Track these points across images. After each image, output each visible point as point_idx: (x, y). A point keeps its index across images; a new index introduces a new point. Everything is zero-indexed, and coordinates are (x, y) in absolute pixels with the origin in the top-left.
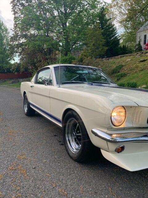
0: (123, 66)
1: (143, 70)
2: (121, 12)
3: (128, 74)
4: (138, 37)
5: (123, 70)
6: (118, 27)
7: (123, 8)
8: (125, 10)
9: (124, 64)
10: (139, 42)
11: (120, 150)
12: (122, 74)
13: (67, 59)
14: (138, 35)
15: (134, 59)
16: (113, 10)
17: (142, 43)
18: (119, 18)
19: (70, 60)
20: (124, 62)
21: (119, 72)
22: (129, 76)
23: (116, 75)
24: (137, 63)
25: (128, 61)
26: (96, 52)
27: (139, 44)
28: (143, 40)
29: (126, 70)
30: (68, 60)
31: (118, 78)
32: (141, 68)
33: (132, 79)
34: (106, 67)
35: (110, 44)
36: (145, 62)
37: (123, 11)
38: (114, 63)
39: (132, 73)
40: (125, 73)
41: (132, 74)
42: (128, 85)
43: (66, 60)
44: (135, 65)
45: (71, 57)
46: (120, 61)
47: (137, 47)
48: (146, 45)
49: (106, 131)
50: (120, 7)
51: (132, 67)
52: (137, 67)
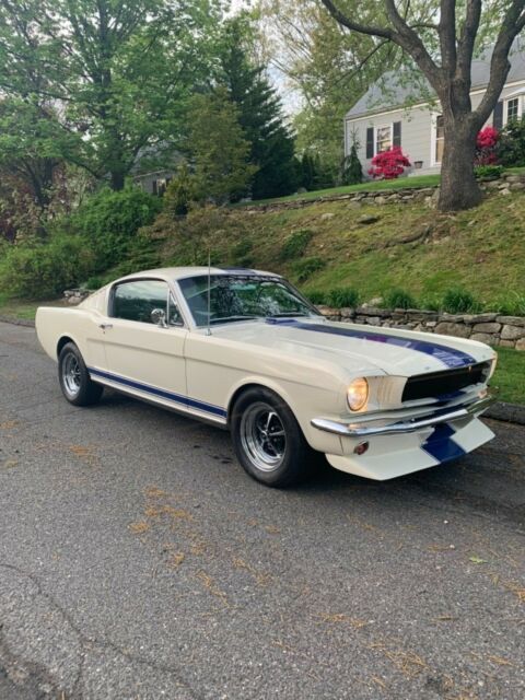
0: (311, 235)
1: (369, 250)
2: (288, 37)
3: (330, 263)
4: (349, 134)
5: (314, 250)
6: (284, 89)
7: (295, 23)
8: (302, 31)
9: (314, 229)
10: (354, 149)
11: (362, 449)
12: (311, 262)
13: (124, 201)
14: (349, 127)
15: (343, 212)
16: (262, 28)
17: (361, 154)
18: (283, 56)
19: (136, 205)
20: (315, 222)
21: (302, 255)
22: (333, 267)
23: (294, 263)
24: (352, 227)
25: (327, 219)
26: (221, 180)
27: (354, 157)
28: (363, 143)
29: (322, 249)
30: (129, 207)
31: (302, 275)
32: (365, 243)
33: (342, 278)
34: (261, 236)
35: (265, 155)
36: (376, 224)
37: (295, 35)
38: (285, 222)
39: (341, 259)
40: (319, 259)
41: (341, 262)
42: (334, 299)
43: (121, 204)
44: (346, 235)
45: (137, 196)
46: (302, 218)
47: (347, 166)
48: (374, 163)
49: (338, 419)
50: (286, 20)
51: (338, 238)
52: (353, 240)
